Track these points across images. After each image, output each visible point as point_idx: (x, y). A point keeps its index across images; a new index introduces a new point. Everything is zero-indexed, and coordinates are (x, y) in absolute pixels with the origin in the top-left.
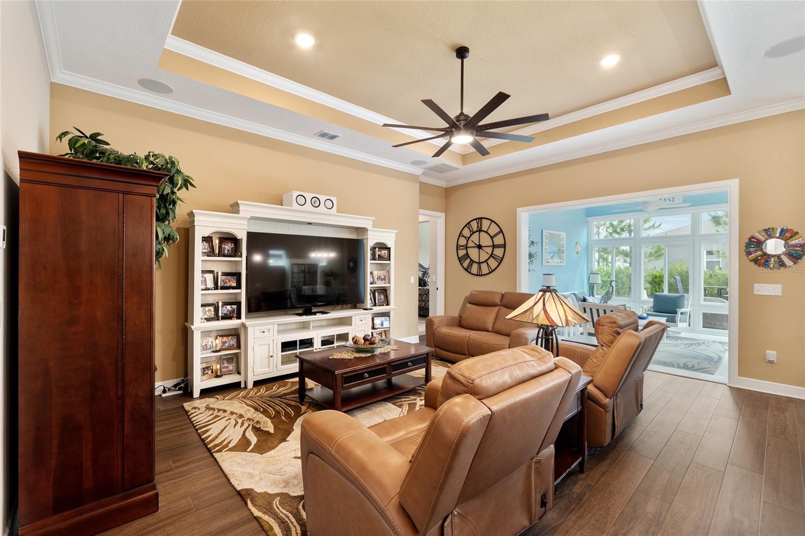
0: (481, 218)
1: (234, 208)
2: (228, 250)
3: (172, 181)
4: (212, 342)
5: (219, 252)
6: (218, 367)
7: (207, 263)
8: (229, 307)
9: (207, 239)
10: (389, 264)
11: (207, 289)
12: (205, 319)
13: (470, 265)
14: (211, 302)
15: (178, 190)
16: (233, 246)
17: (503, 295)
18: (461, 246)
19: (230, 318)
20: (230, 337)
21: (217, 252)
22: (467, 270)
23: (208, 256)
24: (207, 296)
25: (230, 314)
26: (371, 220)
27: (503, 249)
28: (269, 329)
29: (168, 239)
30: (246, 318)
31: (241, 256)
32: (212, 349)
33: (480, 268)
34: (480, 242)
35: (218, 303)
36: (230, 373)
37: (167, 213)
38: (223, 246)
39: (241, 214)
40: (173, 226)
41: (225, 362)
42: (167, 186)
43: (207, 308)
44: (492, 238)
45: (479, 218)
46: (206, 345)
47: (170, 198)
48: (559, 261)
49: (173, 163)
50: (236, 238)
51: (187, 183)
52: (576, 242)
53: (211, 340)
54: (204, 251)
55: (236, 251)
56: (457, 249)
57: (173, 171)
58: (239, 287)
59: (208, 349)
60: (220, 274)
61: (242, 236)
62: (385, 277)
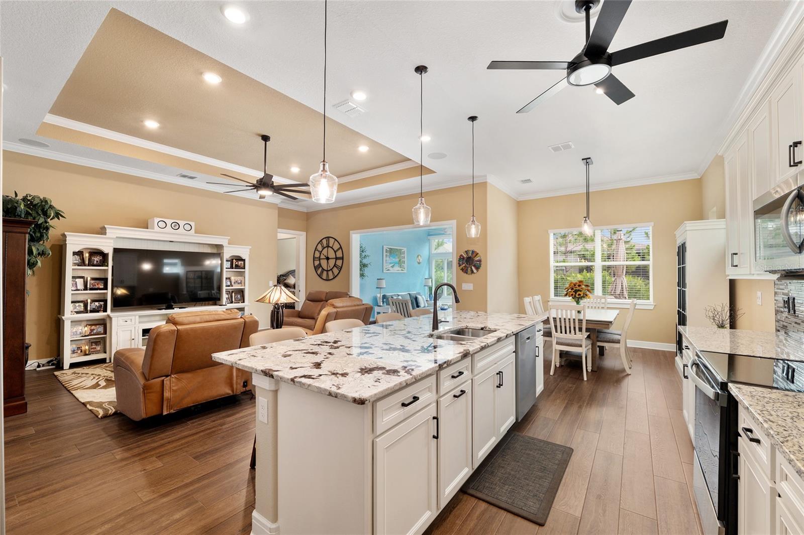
0: (329, 237)
1: (102, 231)
2: (97, 261)
3: (46, 214)
4: (82, 330)
5: (89, 262)
6: (87, 347)
7: (79, 271)
8: (97, 304)
9: (79, 253)
10: (244, 272)
11: (77, 290)
12: (75, 312)
13: (322, 272)
14: (82, 300)
15: (51, 219)
16: (101, 258)
17: (327, 293)
18: (316, 258)
19: (98, 311)
20: (98, 326)
21: (87, 263)
22: (320, 276)
23: (78, 265)
24: (78, 295)
25: (98, 308)
26: (227, 239)
27: (341, 261)
28: (131, 319)
29: (42, 254)
30: (112, 310)
31: (107, 266)
32: (82, 335)
33: (328, 274)
34: (329, 254)
35: (87, 300)
36: (98, 352)
37: (42, 236)
38: (93, 258)
39: (108, 235)
40: (46, 245)
41: (93, 344)
42: (41, 218)
43: (77, 304)
44: (335, 252)
45: (327, 237)
46: (76, 332)
47: (44, 226)
48: (400, 269)
49: (46, 202)
50: (103, 252)
51: (58, 215)
52: (416, 256)
53: (81, 328)
54: (75, 262)
55: (104, 262)
56: (314, 260)
57: (47, 207)
58: (106, 288)
59: (78, 335)
60: (89, 279)
61: (109, 251)
62: (241, 281)
